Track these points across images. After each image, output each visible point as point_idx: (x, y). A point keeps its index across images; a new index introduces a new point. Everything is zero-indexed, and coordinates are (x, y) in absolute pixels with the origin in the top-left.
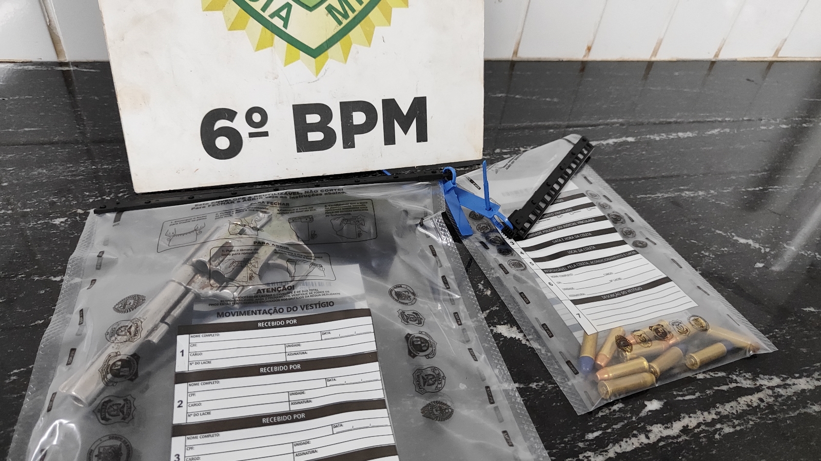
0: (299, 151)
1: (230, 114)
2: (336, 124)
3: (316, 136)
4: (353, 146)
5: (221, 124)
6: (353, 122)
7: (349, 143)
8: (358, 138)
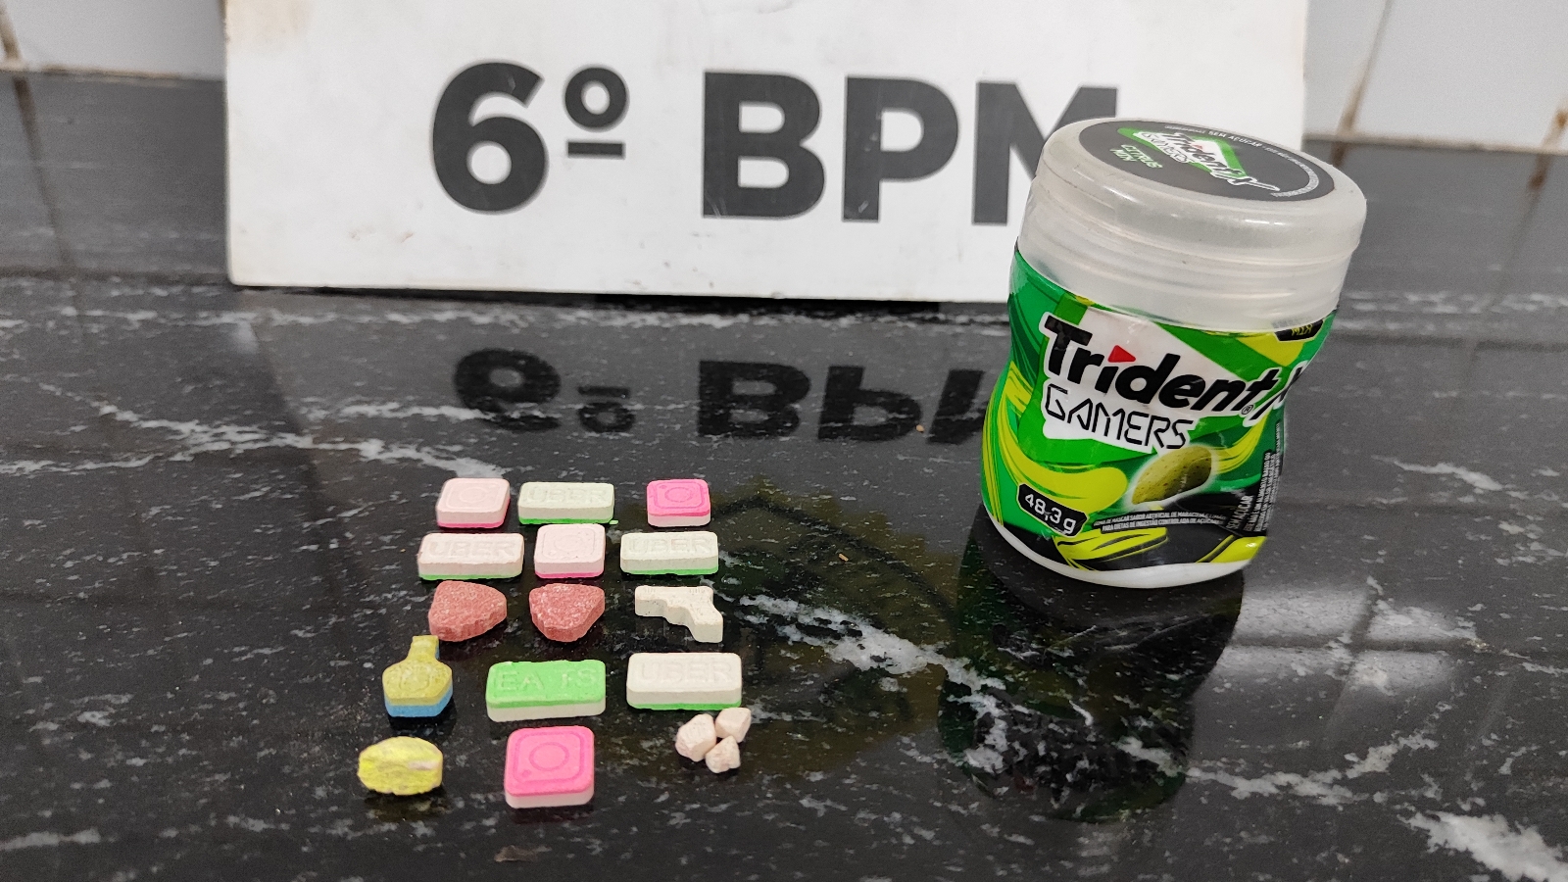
0: (708, 210)
1: (521, 82)
2: (828, 142)
3: (761, 173)
4: (872, 214)
5: (492, 106)
6: (879, 143)
7: (861, 204)
8: (891, 192)
